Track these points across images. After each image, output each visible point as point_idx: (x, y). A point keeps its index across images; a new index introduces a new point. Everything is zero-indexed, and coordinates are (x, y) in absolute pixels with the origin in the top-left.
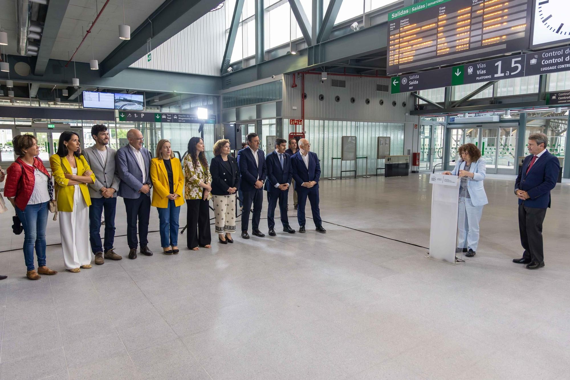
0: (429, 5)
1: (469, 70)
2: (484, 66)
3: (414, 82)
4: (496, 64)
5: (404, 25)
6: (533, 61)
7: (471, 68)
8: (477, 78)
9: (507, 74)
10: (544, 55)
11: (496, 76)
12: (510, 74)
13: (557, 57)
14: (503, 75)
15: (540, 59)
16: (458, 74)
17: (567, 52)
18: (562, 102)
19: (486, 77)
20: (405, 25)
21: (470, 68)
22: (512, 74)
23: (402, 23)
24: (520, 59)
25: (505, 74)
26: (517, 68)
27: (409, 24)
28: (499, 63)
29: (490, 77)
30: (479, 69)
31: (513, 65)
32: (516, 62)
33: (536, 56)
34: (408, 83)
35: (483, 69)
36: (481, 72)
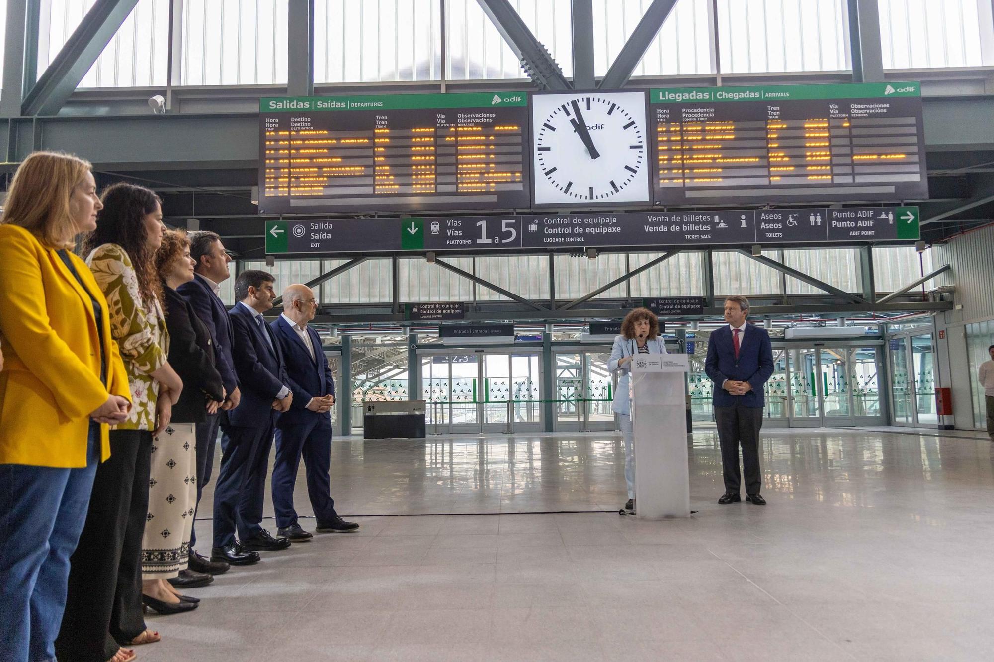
0: (355, 105)
1: (432, 227)
2: (458, 224)
3: (322, 234)
4: (478, 224)
5: (300, 126)
6: (533, 228)
7: (437, 224)
8: (448, 242)
9: (497, 241)
10: (547, 222)
11: (479, 241)
12: (501, 241)
13: (563, 226)
14: (489, 241)
15: (541, 226)
16: (413, 232)
17: (575, 221)
18: (426, 317)
19: (463, 242)
20: (302, 128)
21: (433, 224)
22: (504, 241)
23: (295, 122)
24: (513, 221)
25: (493, 241)
26: (509, 234)
27: (312, 128)
28: (483, 223)
29: (469, 242)
30: (451, 228)
31: (504, 229)
32: (508, 225)
33: (536, 221)
34: (307, 235)
35: (457, 229)
36: (454, 233)
